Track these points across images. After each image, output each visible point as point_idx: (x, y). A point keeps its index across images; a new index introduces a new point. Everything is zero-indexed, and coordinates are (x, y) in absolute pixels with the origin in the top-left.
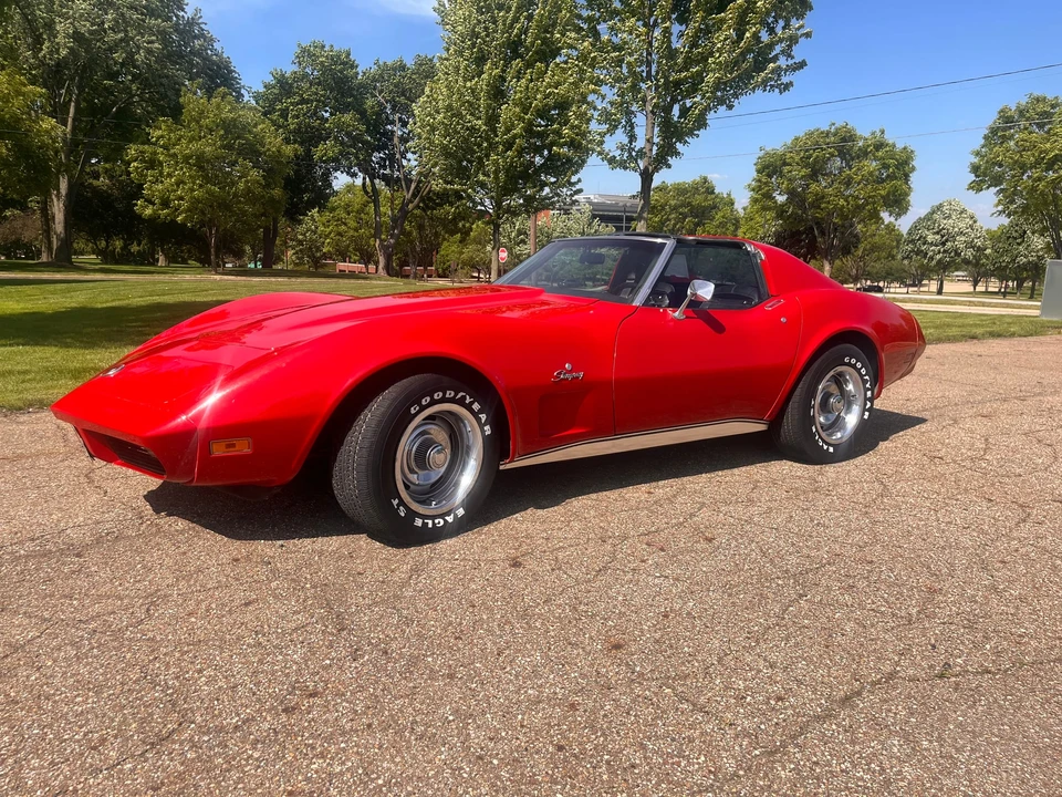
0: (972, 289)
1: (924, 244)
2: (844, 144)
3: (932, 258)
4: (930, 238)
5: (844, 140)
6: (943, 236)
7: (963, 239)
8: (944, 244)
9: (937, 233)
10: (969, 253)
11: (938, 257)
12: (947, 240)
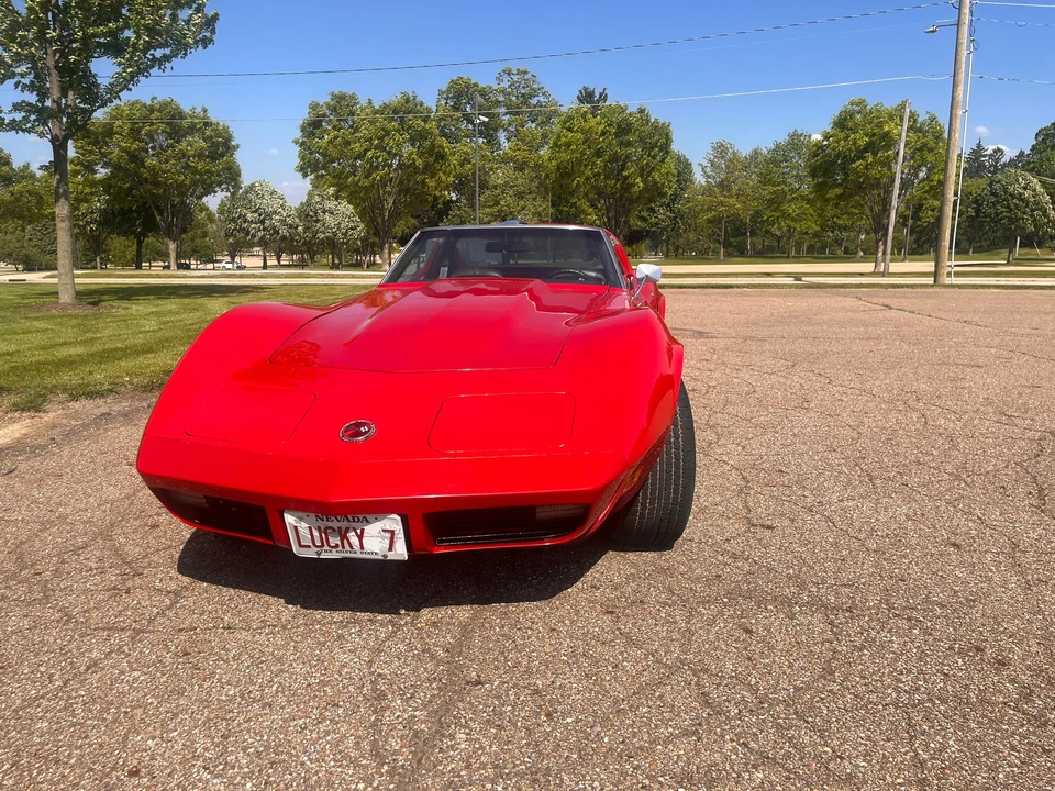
0: (276, 263)
1: (245, 222)
2: (174, 122)
3: (254, 236)
4: (249, 216)
5: (173, 117)
6: (260, 215)
7: (278, 217)
8: (262, 222)
9: (255, 211)
10: (284, 231)
11: (261, 234)
12: (265, 218)
